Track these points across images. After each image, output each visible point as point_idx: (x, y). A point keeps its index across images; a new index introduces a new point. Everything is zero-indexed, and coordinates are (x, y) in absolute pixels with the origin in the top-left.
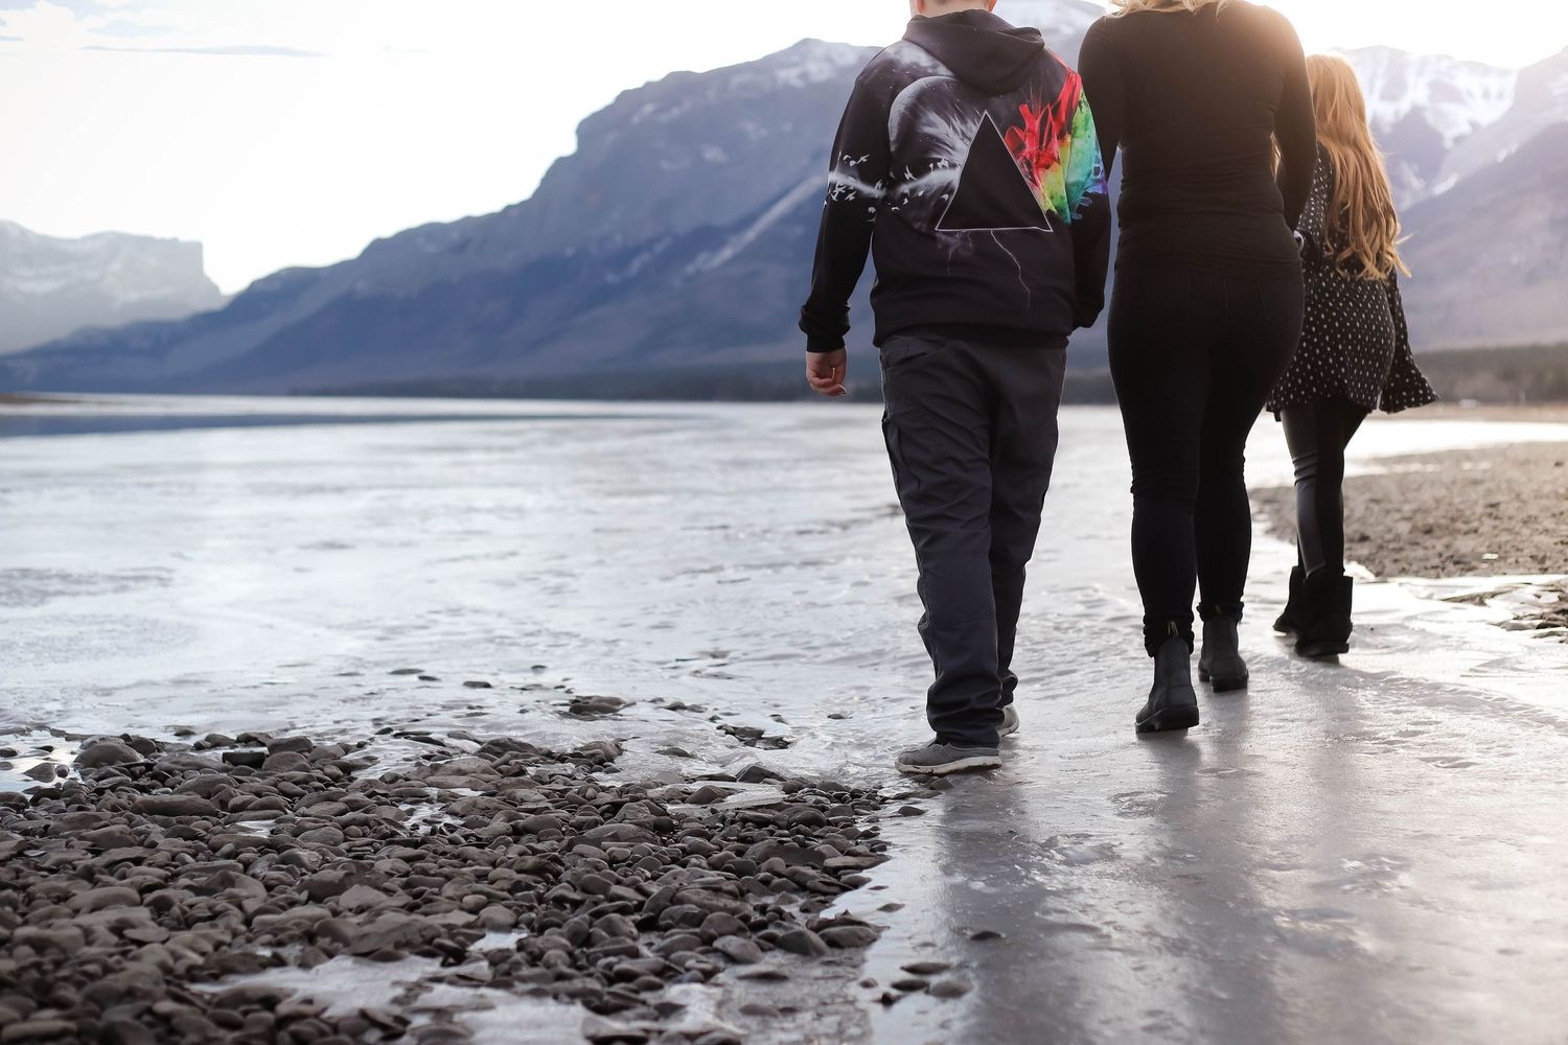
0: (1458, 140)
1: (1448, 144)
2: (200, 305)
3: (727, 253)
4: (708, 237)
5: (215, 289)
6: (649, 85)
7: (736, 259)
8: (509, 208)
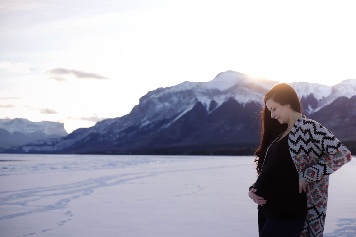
0: (320, 100)
1: (318, 101)
2: (63, 135)
3: (169, 124)
4: (165, 121)
5: (66, 132)
6: (154, 90)
7: (171, 125)
8: (125, 116)
